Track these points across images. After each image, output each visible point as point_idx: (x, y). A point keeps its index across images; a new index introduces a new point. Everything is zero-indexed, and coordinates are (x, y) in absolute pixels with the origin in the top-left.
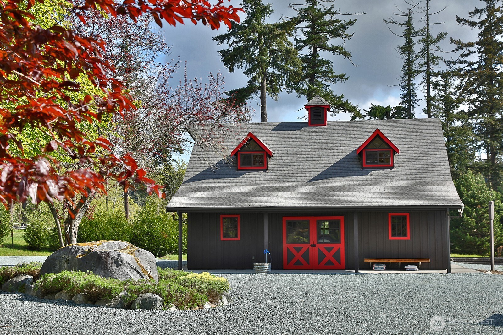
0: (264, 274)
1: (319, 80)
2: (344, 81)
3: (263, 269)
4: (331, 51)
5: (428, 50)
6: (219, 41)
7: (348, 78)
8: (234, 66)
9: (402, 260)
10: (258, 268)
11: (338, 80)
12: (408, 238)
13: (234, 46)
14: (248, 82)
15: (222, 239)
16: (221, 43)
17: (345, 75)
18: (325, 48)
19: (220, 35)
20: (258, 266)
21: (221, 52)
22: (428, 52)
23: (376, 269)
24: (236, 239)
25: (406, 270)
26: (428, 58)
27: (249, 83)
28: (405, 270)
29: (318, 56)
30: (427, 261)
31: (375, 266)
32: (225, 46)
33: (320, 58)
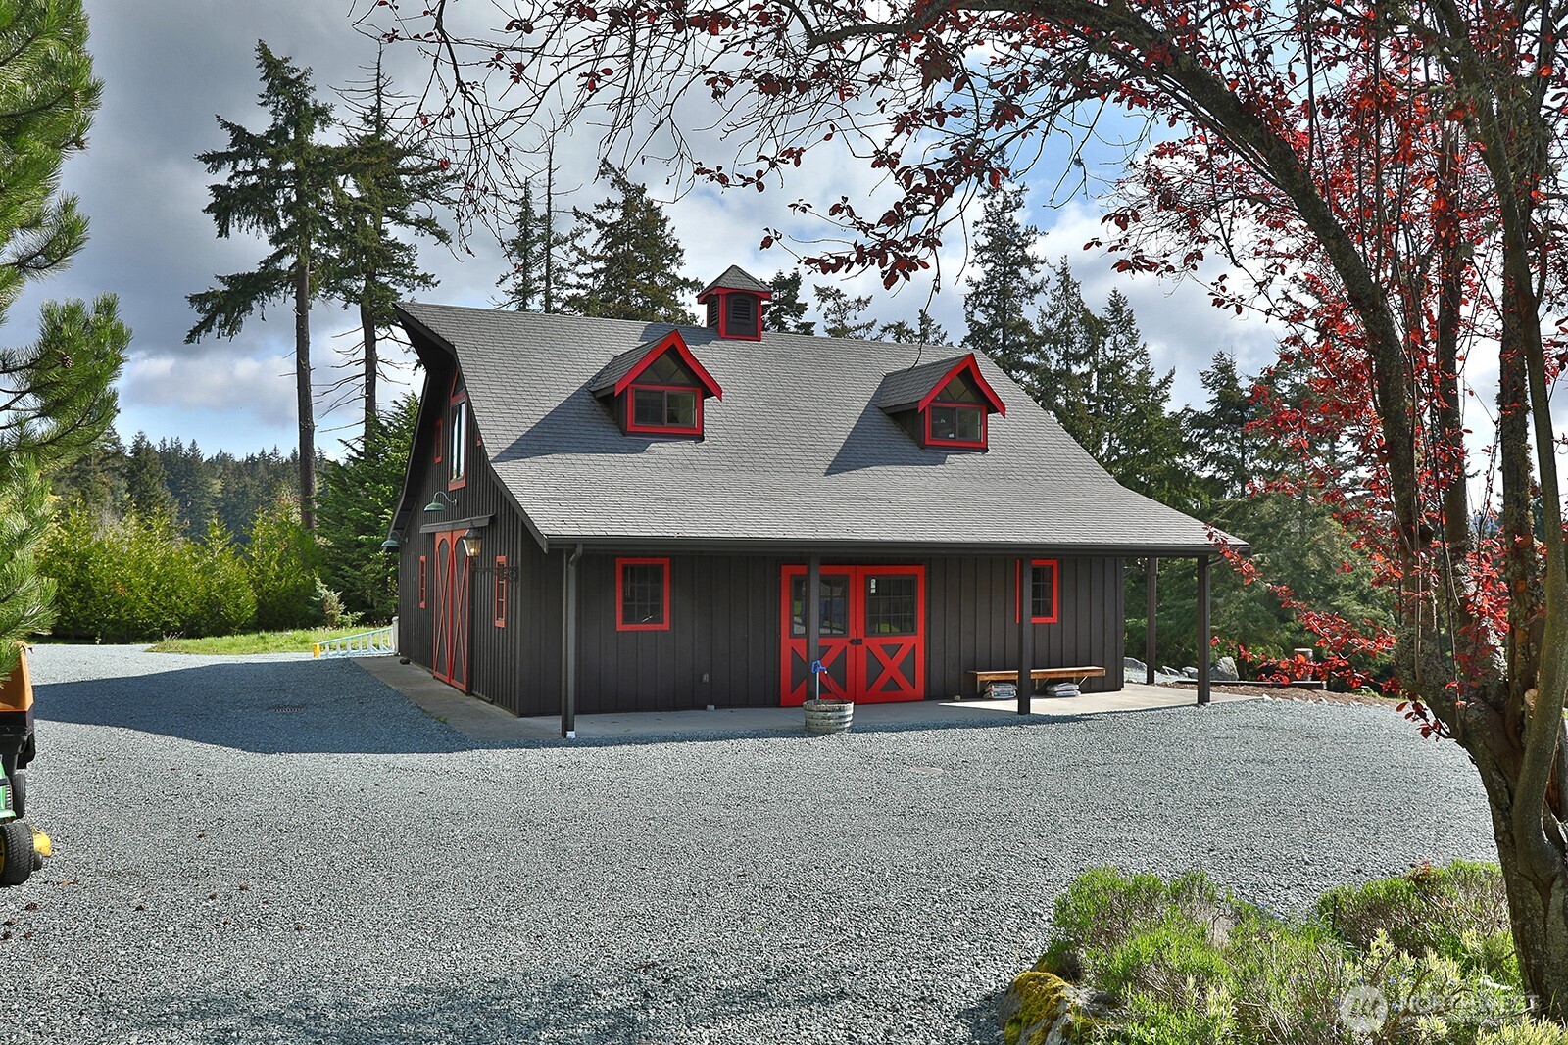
0: (845, 735)
1: (384, 280)
2: (431, 287)
3: (843, 720)
4: (410, 227)
5: (548, 256)
6: (209, 165)
7: (439, 282)
8: (231, 226)
9: (1053, 673)
10: (829, 718)
11: (419, 285)
12: (1054, 619)
13: (239, 180)
14: (261, 262)
15: (620, 627)
16: (216, 169)
17: (433, 276)
18: (401, 219)
19: (213, 152)
20: (827, 711)
21: (213, 188)
22: (548, 259)
23: (998, 695)
24: (657, 627)
25: (1055, 697)
26: (548, 270)
27: (263, 265)
28: (1053, 695)
29: (385, 233)
30: (1100, 674)
31: (995, 689)
32: (222, 177)
33: (391, 237)
